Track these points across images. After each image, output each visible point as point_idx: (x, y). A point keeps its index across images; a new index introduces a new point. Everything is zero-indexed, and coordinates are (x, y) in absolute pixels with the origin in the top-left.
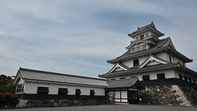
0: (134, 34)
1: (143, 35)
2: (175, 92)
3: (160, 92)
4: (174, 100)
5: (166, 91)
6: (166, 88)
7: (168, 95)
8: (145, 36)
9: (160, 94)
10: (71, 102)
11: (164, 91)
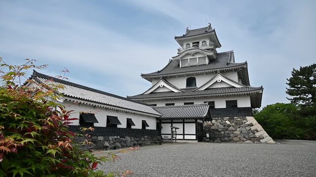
0: (184, 39)
1: (198, 43)
2: (251, 125)
3: (230, 126)
4: (252, 136)
5: (239, 125)
6: (239, 119)
7: (244, 130)
8: (200, 44)
9: (231, 128)
10: (124, 139)
11: (236, 124)
